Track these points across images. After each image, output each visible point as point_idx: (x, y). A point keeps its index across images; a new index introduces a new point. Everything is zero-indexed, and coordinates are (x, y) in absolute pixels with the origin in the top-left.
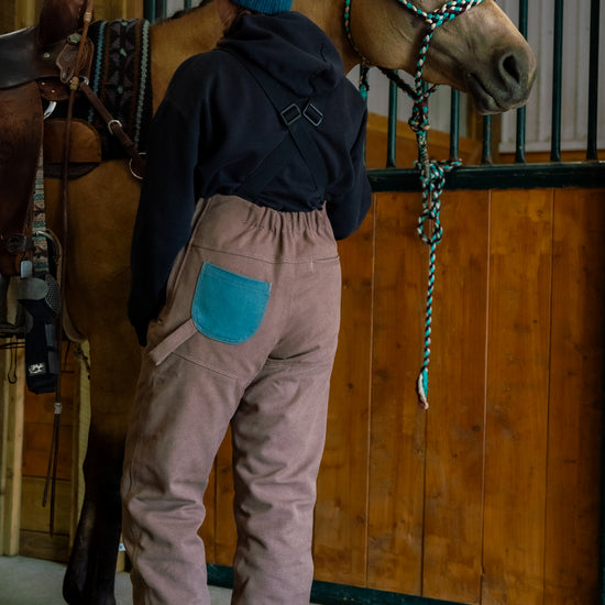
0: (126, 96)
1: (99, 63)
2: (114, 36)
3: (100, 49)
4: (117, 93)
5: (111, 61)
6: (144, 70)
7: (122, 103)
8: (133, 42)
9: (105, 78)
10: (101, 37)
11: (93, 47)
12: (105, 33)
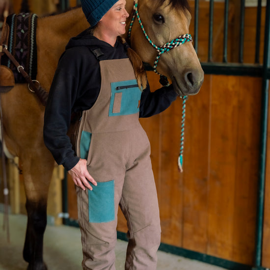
0: (25, 53)
1: (12, 37)
2: (18, 23)
3: (12, 30)
4: (20, 52)
5: (17, 36)
6: (32, 40)
7: (23, 57)
8: (27, 26)
9: (15, 45)
10: (13, 23)
11: (9, 28)
12: (14, 21)
